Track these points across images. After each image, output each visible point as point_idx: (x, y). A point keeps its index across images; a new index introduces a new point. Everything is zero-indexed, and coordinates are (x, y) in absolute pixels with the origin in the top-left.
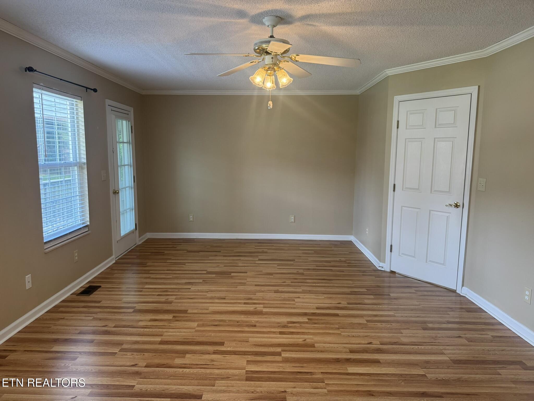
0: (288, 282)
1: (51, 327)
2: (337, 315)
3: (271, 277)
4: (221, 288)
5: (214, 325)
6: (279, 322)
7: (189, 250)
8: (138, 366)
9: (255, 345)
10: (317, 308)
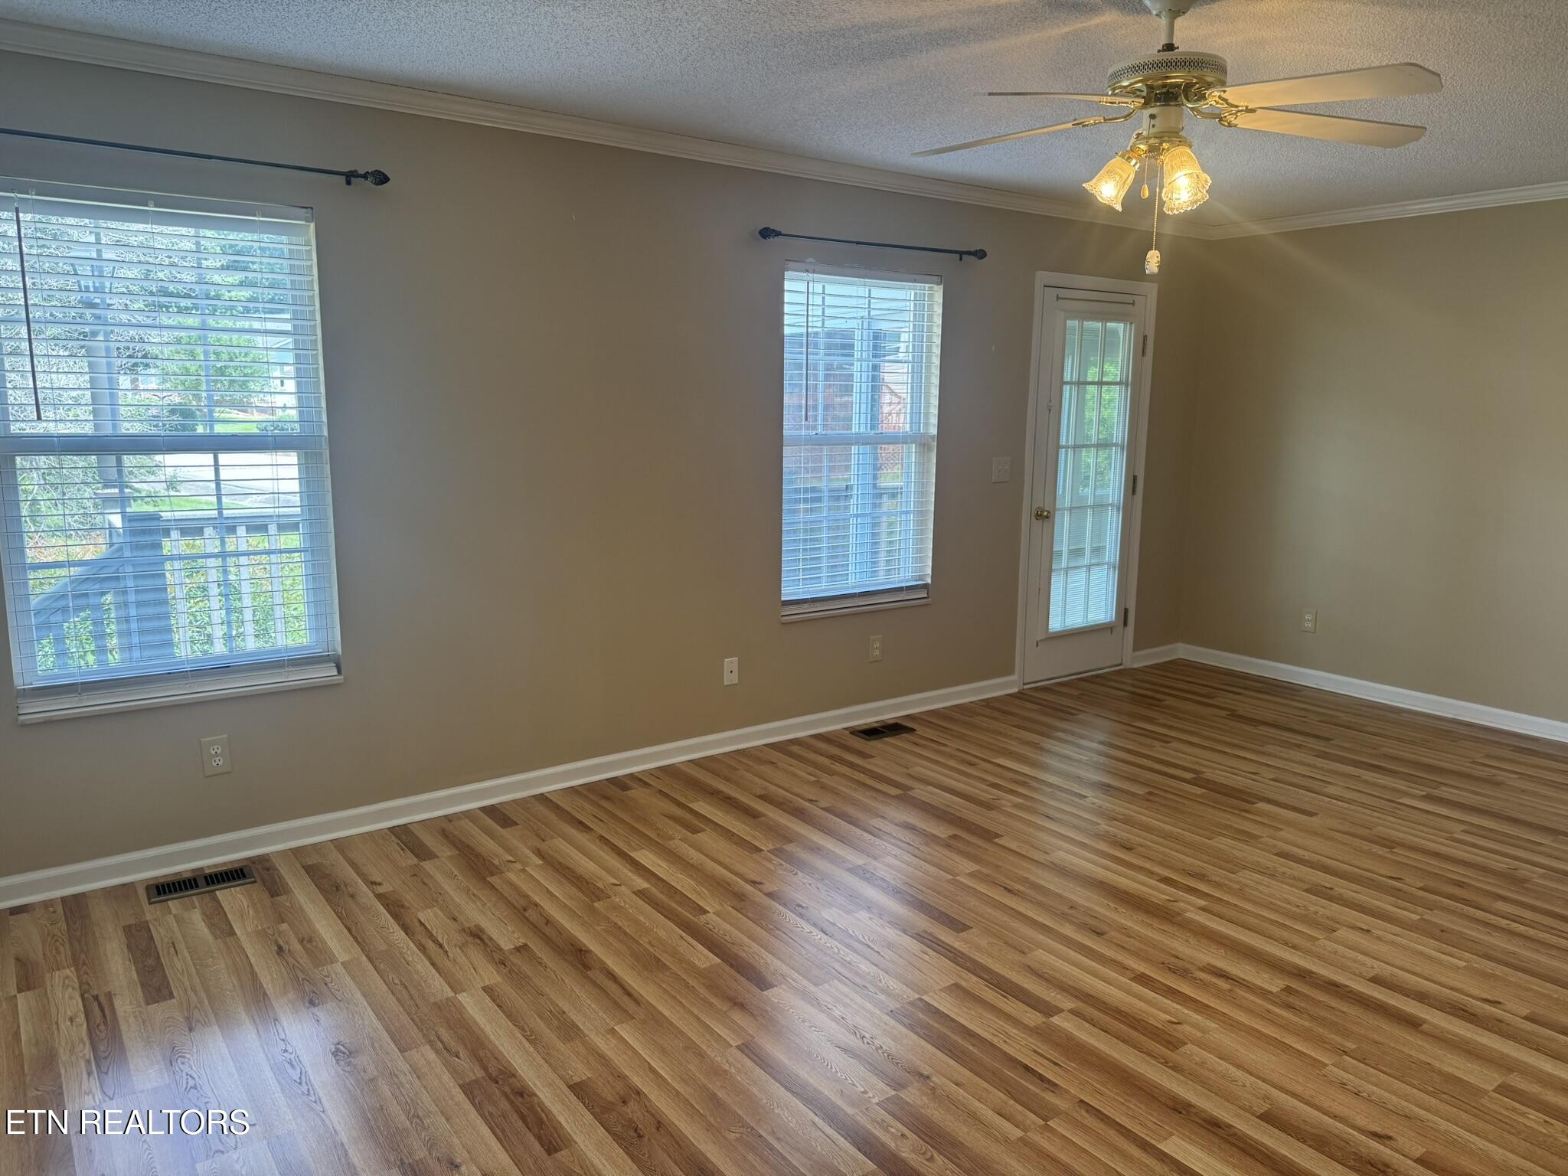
0: (1412, 883)
1: (737, 770)
2: (1413, 1024)
3: (1374, 850)
4: (1162, 825)
5: (1006, 888)
6: (1180, 956)
7: (1241, 712)
8: (760, 886)
9: (1029, 966)
10: (1376, 980)
